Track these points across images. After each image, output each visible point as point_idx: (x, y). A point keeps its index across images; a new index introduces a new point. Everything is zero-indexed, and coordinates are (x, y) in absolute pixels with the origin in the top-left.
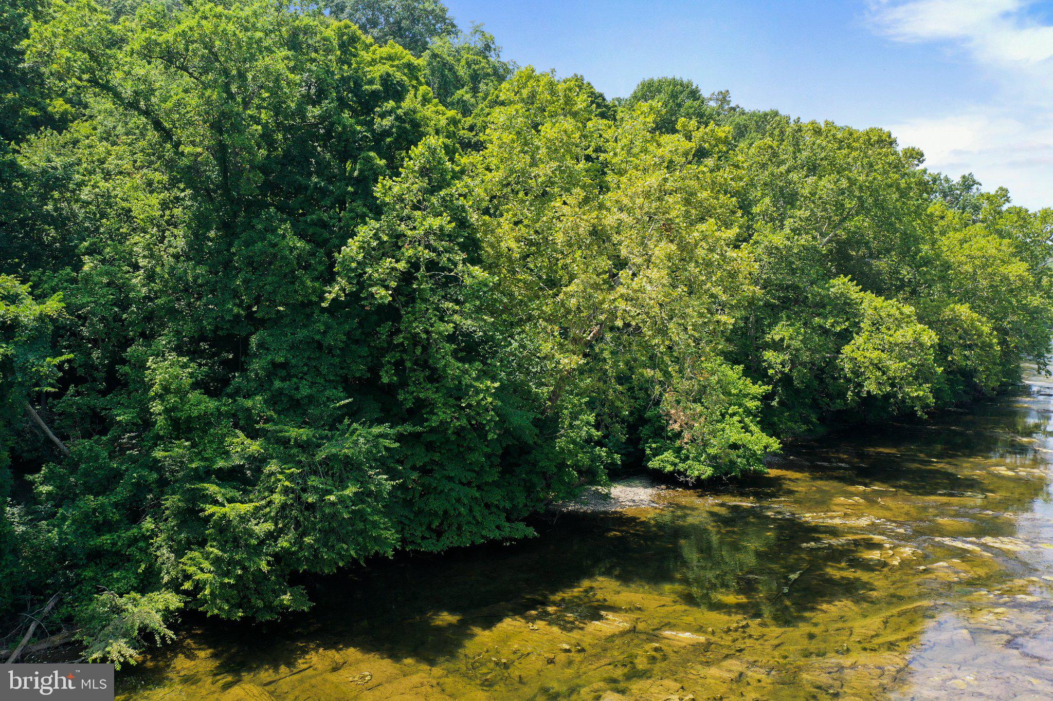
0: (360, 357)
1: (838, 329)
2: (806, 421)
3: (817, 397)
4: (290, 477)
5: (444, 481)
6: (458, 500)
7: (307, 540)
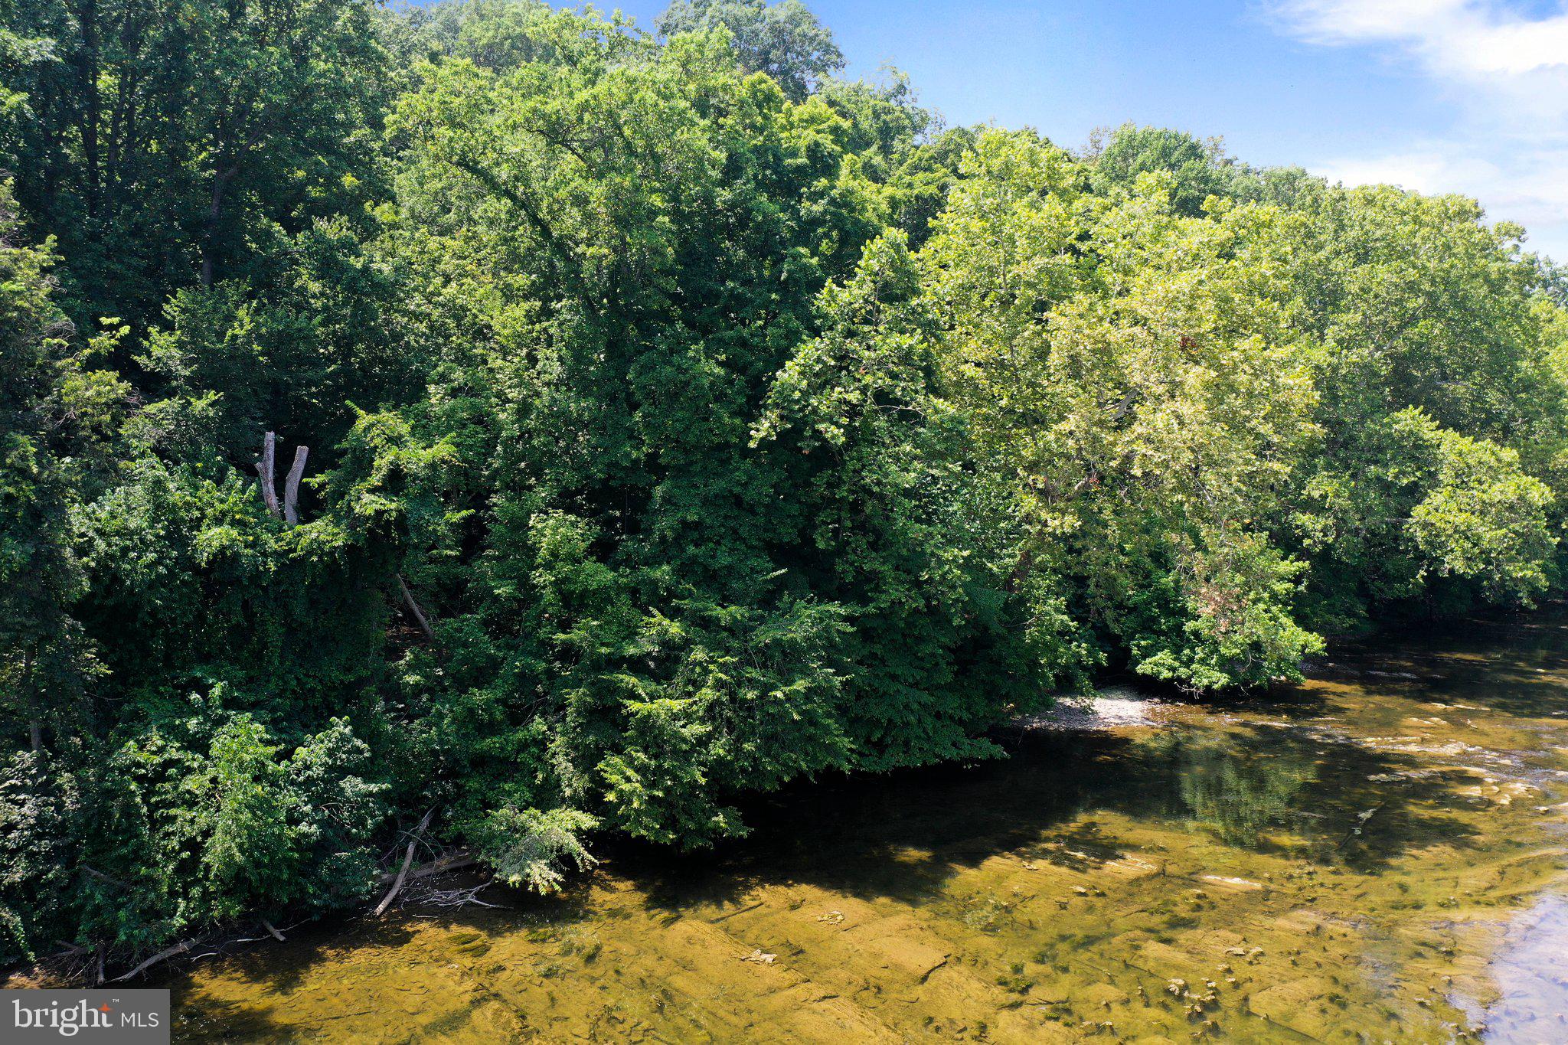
0: (789, 516)
1: (1405, 481)
2: (1350, 613)
3: (1366, 579)
4: (724, 667)
5: (887, 681)
6: (906, 707)
7: (748, 746)
